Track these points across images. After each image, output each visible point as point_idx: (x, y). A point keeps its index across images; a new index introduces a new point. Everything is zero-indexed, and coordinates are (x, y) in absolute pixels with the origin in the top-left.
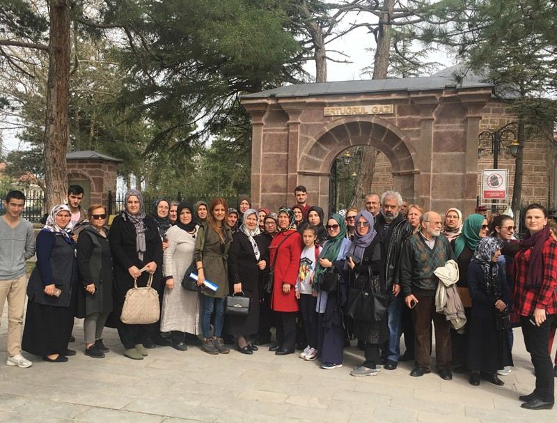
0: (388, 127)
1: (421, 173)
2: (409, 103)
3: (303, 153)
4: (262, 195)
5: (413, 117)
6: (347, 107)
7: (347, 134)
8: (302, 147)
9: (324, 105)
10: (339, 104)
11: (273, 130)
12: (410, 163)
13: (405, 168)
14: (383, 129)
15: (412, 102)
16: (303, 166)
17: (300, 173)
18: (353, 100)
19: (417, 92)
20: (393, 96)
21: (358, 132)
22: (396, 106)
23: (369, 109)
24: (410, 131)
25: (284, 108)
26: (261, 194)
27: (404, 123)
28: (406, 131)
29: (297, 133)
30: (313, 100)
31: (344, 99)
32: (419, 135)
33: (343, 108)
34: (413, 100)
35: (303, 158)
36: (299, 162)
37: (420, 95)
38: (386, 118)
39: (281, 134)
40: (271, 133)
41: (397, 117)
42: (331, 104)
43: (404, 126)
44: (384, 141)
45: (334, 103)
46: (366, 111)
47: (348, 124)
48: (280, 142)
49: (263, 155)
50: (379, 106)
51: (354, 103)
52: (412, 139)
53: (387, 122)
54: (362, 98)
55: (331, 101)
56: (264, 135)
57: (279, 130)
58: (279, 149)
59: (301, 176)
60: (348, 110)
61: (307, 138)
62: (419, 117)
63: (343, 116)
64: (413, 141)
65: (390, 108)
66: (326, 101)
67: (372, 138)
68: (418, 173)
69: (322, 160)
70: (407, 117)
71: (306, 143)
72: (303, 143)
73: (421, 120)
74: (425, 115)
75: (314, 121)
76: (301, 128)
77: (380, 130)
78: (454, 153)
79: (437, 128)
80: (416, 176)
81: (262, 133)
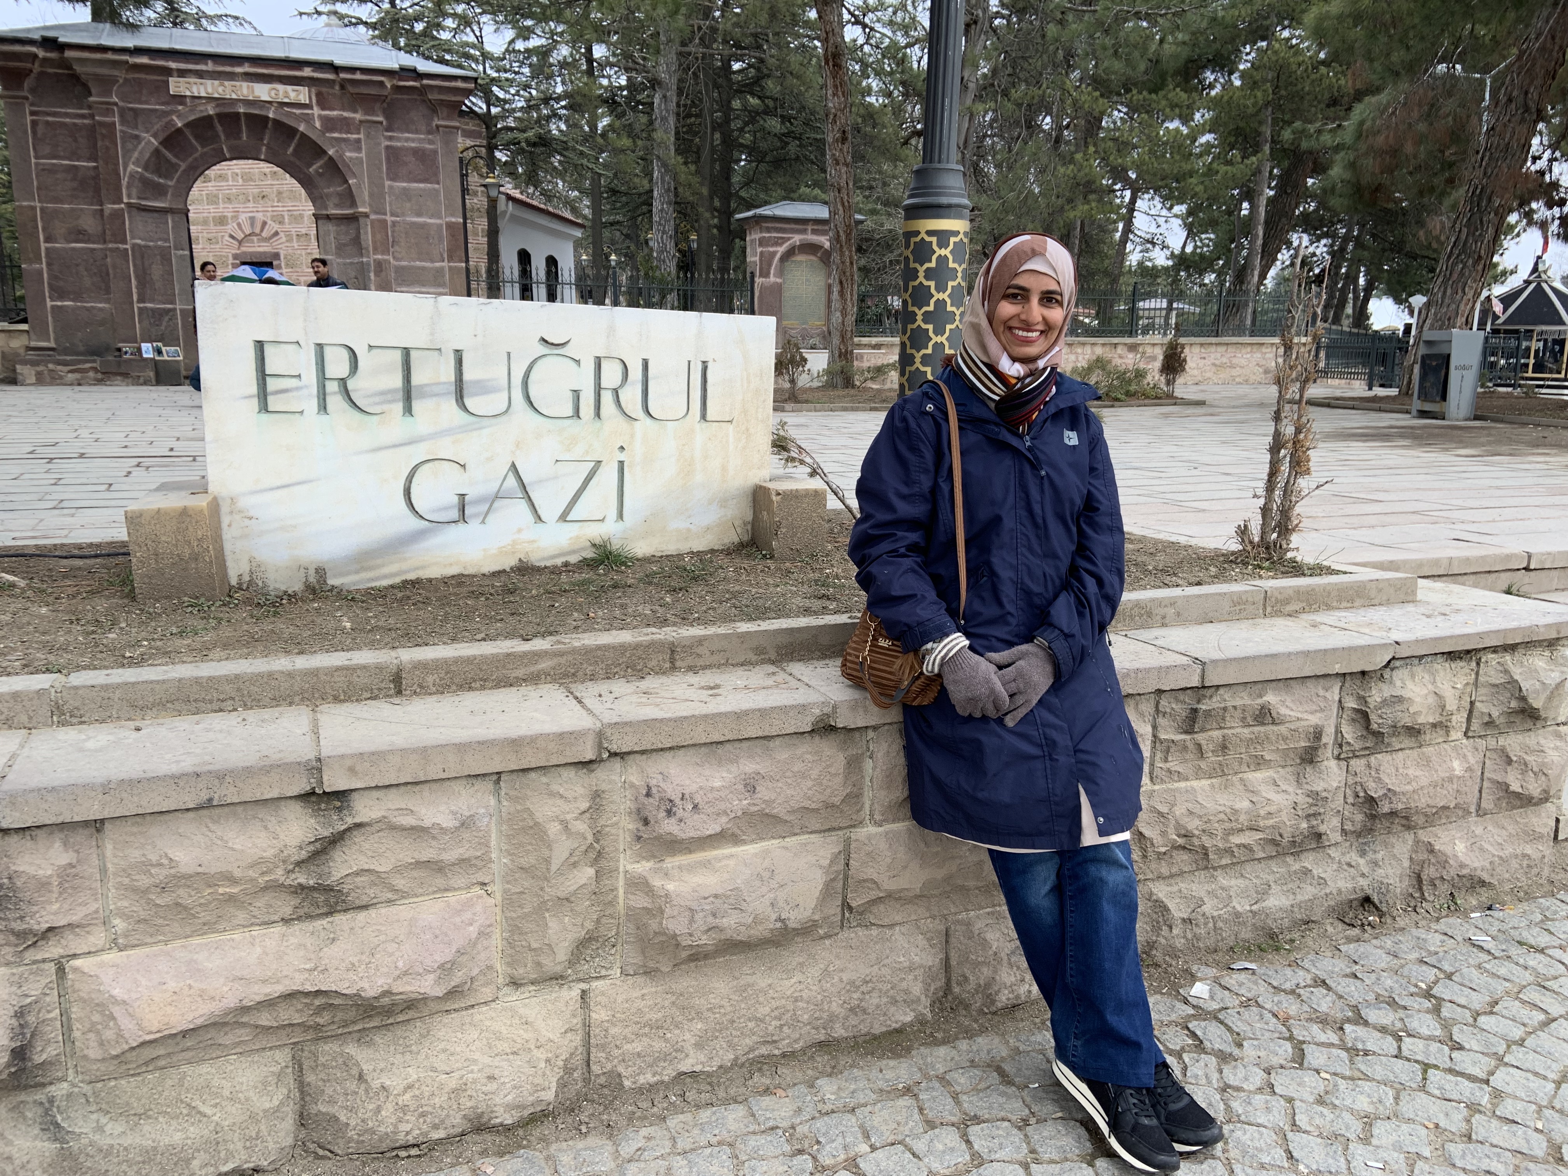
0: (302, 128)
1: (373, 217)
2: (337, 87)
3: (131, 167)
4: (47, 249)
5: (346, 114)
6: (216, 82)
7: (218, 136)
8: (127, 153)
9: (168, 72)
10: (200, 74)
11: (54, 114)
12: (349, 197)
13: (337, 206)
14: (291, 132)
15: (342, 87)
16: (134, 192)
17: (129, 205)
18: (228, 69)
19: (352, 70)
20: (307, 72)
21: (240, 131)
22: (313, 90)
23: (263, 92)
24: (344, 140)
25: (78, 68)
26: (43, 246)
27: (330, 124)
28: (336, 139)
29: (114, 124)
30: (144, 60)
31: (210, 66)
32: (359, 150)
33: (209, 83)
34: (343, 84)
35: (132, 176)
36: (124, 182)
37: (358, 76)
38: (298, 111)
39: (75, 124)
40: (50, 119)
41: (316, 111)
42: (182, 73)
43: (332, 130)
44: (293, 154)
45: (190, 71)
46: (257, 93)
47: (220, 116)
48: (76, 141)
49: (37, 164)
50: (281, 87)
51: (231, 76)
52: (348, 154)
53: (299, 118)
54: (247, 68)
55: (183, 66)
56: (34, 123)
57: (67, 115)
58: (74, 155)
59: (135, 212)
60: (220, 89)
61: (137, 137)
62: (358, 116)
63: (210, 99)
64: (351, 158)
65: (300, 94)
66: (173, 65)
67: (269, 147)
68: (366, 215)
69: (170, 183)
70: (335, 113)
71: (136, 147)
72: (129, 146)
73: (361, 122)
74: (366, 114)
75: (147, 103)
76: (122, 116)
77: (286, 131)
78: (422, 185)
79: (390, 138)
80: (362, 220)
81: (29, 118)
